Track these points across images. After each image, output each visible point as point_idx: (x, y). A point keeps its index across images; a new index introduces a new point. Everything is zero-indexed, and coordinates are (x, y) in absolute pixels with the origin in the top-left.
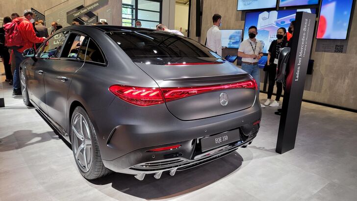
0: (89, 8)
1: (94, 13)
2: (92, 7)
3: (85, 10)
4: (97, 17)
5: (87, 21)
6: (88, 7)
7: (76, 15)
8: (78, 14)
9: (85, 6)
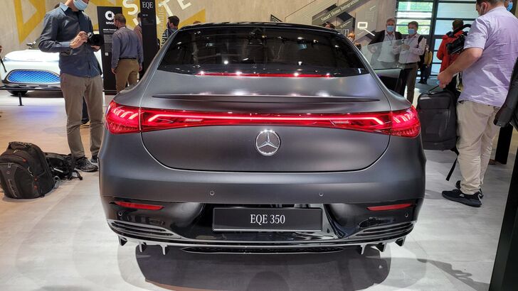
0: (343, 8)
1: (350, 14)
2: (348, 6)
3: (337, 12)
4: (354, 19)
5: (339, 27)
6: (343, 5)
7: (325, 19)
8: (328, 17)
9: (338, 5)
